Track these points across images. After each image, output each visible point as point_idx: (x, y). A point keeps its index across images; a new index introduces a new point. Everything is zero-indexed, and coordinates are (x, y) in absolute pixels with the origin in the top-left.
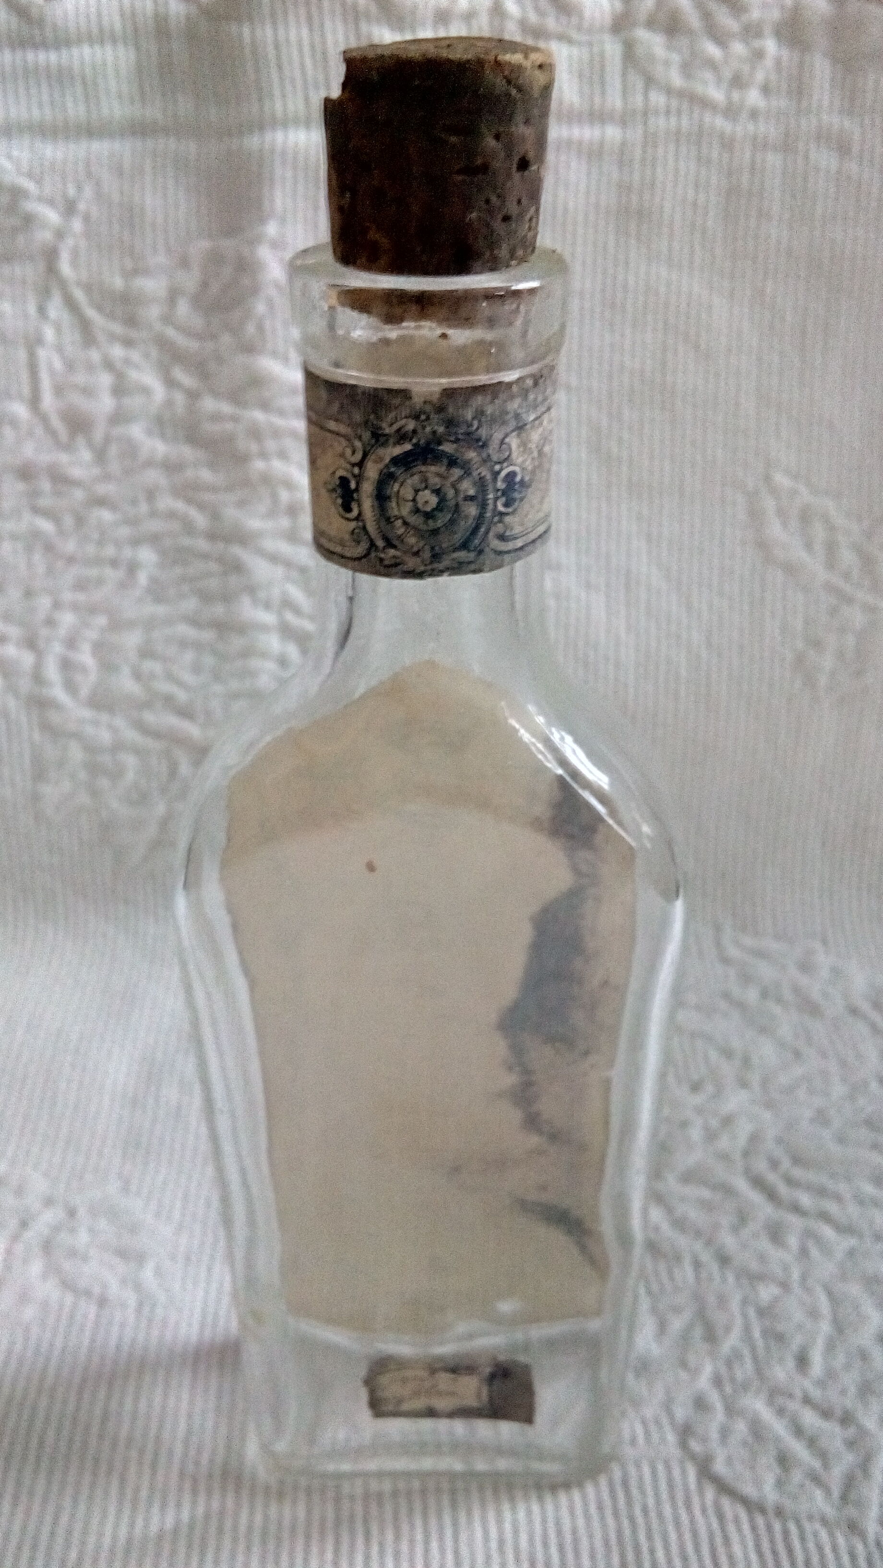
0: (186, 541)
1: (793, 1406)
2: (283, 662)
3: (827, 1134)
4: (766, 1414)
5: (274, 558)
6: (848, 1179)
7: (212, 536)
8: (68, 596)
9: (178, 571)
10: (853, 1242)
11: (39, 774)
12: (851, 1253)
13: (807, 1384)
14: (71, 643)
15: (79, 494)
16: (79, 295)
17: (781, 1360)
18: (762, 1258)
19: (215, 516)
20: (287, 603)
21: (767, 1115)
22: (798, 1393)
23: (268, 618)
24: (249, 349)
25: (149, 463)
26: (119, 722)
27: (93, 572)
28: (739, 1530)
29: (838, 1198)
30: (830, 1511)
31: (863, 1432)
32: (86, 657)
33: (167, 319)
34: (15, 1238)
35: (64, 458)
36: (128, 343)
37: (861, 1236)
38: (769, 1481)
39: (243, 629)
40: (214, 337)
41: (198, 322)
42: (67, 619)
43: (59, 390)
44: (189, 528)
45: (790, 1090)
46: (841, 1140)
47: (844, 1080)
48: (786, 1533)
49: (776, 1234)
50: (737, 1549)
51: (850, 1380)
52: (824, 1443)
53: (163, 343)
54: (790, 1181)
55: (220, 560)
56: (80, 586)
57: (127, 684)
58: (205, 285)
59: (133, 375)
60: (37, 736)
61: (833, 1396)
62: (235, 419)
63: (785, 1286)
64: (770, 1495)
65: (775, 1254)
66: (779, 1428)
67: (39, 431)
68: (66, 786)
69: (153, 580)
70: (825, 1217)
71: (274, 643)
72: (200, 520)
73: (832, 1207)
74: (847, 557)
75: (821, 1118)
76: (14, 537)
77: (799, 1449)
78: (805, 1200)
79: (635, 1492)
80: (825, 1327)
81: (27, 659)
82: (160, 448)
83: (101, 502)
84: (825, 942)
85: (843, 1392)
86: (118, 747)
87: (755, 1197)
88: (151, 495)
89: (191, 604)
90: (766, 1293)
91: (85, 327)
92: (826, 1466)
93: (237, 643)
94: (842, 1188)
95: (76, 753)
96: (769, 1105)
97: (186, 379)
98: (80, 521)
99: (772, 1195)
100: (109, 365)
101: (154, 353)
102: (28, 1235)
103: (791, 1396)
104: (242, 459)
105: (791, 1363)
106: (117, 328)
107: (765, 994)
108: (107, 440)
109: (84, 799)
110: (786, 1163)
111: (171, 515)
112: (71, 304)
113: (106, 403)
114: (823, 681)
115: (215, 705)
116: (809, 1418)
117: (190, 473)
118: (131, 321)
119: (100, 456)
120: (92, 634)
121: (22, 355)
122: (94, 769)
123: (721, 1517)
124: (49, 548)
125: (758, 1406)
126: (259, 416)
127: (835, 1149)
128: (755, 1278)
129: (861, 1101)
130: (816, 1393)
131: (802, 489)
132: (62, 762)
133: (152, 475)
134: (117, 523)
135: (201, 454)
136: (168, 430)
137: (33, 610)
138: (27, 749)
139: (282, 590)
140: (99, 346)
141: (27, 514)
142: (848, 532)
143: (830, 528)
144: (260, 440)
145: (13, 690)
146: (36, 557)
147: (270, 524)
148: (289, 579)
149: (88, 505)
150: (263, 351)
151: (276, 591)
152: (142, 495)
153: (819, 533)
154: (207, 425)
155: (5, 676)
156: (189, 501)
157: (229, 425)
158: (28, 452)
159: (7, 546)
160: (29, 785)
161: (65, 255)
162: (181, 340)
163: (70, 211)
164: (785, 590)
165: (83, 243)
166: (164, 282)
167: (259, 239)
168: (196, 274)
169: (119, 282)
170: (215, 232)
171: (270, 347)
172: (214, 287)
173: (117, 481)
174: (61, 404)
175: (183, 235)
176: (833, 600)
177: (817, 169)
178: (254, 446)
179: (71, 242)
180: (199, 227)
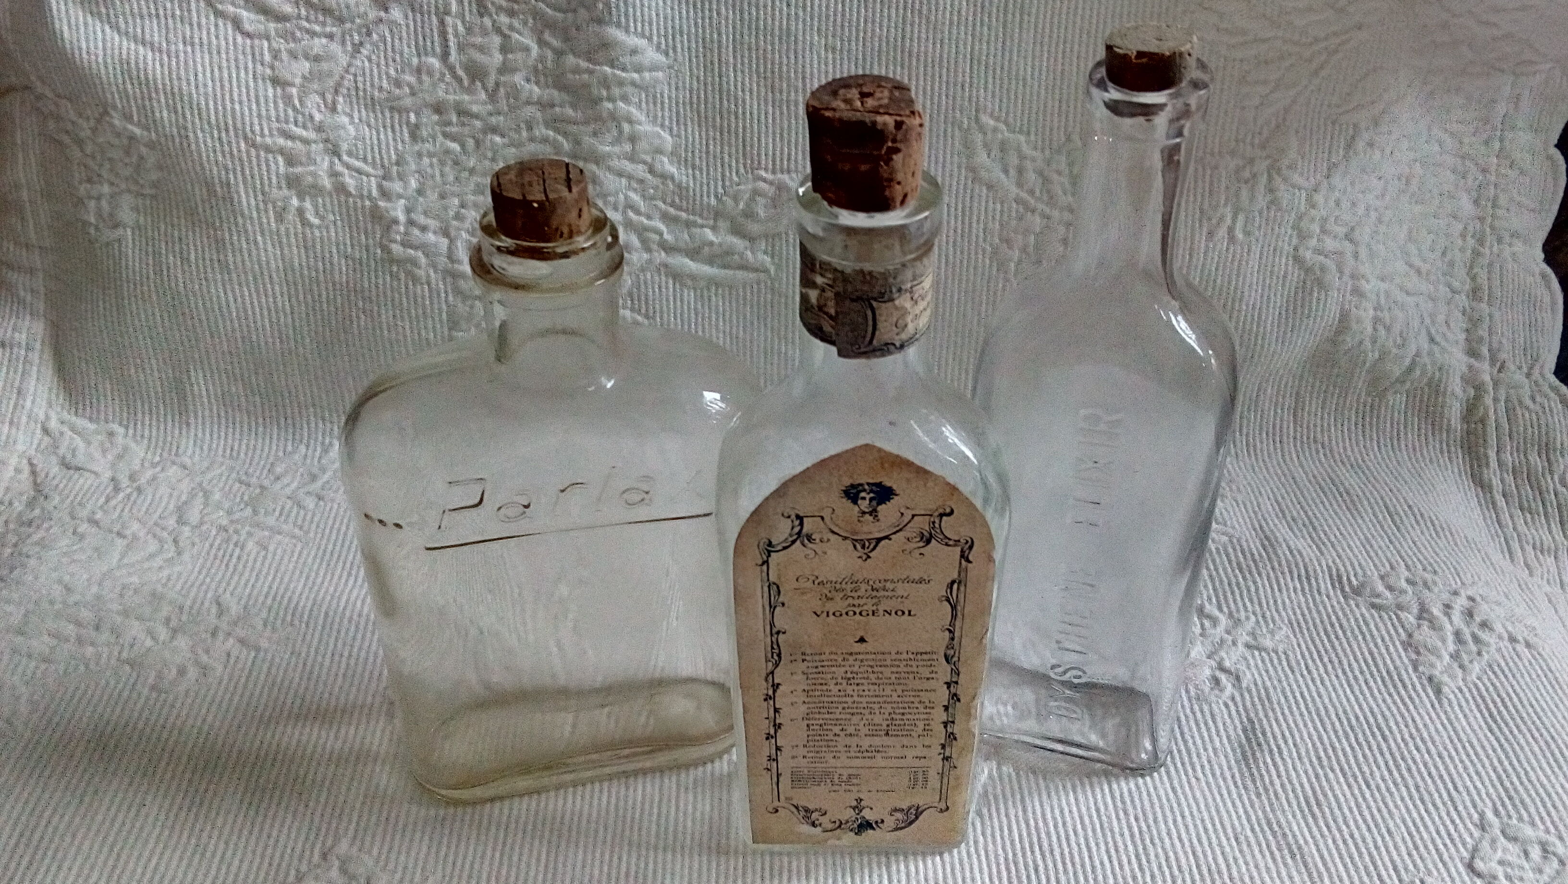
5: (620, 174)
19: (577, 142)
24: (600, 21)
35: (466, 97)
36: (512, 13)
40: (575, 11)
43: (461, 48)
53: (536, 14)
59: (516, 36)
60: (451, 298)
62: (591, 72)
67: (448, 77)
72: (566, 146)
74: (1031, 177)
76: (430, 155)
81: (443, 242)
82: (536, 90)
83: (494, 130)
88: (530, 125)
97: (555, 43)
98: (478, 143)
100: (498, 30)
101: (531, 20)
104: (596, 101)
108: (497, 84)
111: (545, 140)
113: (498, 58)
114: (1012, 266)
117: (557, 109)
119: (492, 96)
121: (434, 19)
124: (456, 163)
126: (607, 69)
131: (1002, 127)
132: (470, 318)
133: (530, 111)
134: (505, 146)
135: (565, 97)
136: (542, 78)
137: (446, 208)
138: (444, 307)
139: (626, 197)
140: (491, 16)
141: (440, 138)
142: (1033, 160)
143: (1022, 157)
144: (608, 88)
145: (434, 266)
146: (447, 169)
147: (617, 149)
148: (629, 187)
149: (485, 132)
150: (610, 23)
151: (621, 196)
152: (523, 125)
153: (1014, 160)
154: (570, 76)
155: (427, 255)
156: (557, 130)
157: (586, 76)
158: (441, 93)
159: (426, 160)
160: (446, 333)
162: (551, 12)
164: (987, 201)
171: (615, 20)
173: (505, 115)
174: (463, 58)
176: (1021, 209)
178: (604, 92)
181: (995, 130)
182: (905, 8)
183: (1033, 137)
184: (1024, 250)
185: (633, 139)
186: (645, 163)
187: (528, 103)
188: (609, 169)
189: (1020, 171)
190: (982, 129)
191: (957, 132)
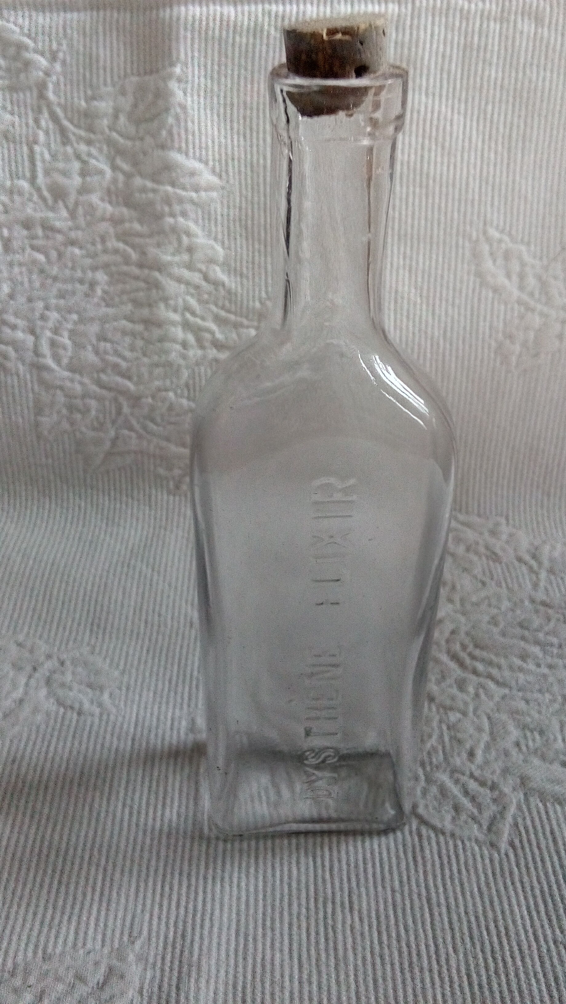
0: (125, 268)
1: (464, 779)
2: (185, 345)
3: (495, 630)
4: (449, 784)
5: (179, 280)
6: (506, 657)
7: (141, 266)
8: (53, 301)
9: (120, 287)
10: (507, 691)
11: (39, 410)
12: (504, 697)
13: (473, 767)
14: (56, 331)
16: (59, 111)
17: (459, 754)
18: (453, 698)
19: (144, 253)
20: (187, 308)
21: (463, 619)
22: (468, 773)
23: (176, 317)
24: (163, 147)
26: (86, 380)
27: (69, 287)
28: (430, 844)
29: (499, 667)
30: (481, 836)
31: (502, 794)
32: (65, 339)
33: (113, 128)
34: (30, 677)
35: (51, 215)
36: (89, 143)
37: (511, 688)
38: (448, 818)
39: (159, 325)
40: (142, 139)
41: (132, 130)
42: (54, 315)
43: (47, 173)
44: (127, 261)
45: (477, 604)
46: (504, 634)
47: (509, 600)
48: (455, 846)
49: (461, 685)
50: (428, 854)
51: (497, 767)
52: (480, 800)
53: (110, 142)
54: (473, 657)
55: (146, 281)
56: (61, 295)
57: (90, 356)
58: (135, 106)
59: (93, 162)
60: (36, 387)
61: (488, 775)
62: (154, 191)
63: (465, 714)
64: (448, 826)
65: (460, 696)
66: (456, 790)
67: (35, 198)
68: (55, 417)
69: (105, 292)
70: (490, 677)
71: (179, 333)
72: (134, 256)
73: (494, 672)
74: (532, 283)
75: (494, 621)
76: (20, 264)
77: (466, 802)
78: (480, 667)
80: (486, 737)
81: (30, 339)
82: (109, 209)
83: (73, 243)
84: (507, 518)
85: (493, 773)
86: (85, 395)
87: (453, 665)
88: (103, 240)
89: (128, 308)
90: (453, 717)
91: (63, 131)
92: (480, 812)
93: (156, 333)
94: (502, 661)
95: (61, 398)
96: (464, 614)
97: (126, 167)
98: (60, 255)
99: (462, 664)
100: (78, 157)
101: (105, 148)
102: (37, 675)
103: (463, 774)
105: (465, 755)
106: (82, 133)
107: (468, 549)
108: (77, 204)
109: (65, 425)
110: (471, 648)
111: (116, 251)
112: (54, 118)
113: (77, 180)
114: (514, 359)
115: (144, 370)
116: (473, 785)
117: (127, 225)
118: (91, 129)
119: (73, 215)
120: (70, 326)
121: (24, 148)
122: (71, 408)
123: (420, 836)
124: (42, 271)
125: (444, 778)
126: (169, 188)
127: (500, 639)
128: (448, 709)
129: (518, 612)
130: (477, 773)
131: (506, 238)
132: (53, 404)
133: (104, 226)
134: (83, 257)
135: (134, 214)
136: (114, 198)
137: (33, 310)
138: (31, 395)
139: (184, 300)
140: (71, 144)
141: (28, 250)
142: (533, 267)
143: (523, 265)
144: (170, 205)
145: (21, 359)
146: (34, 277)
147: (177, 259)
148: (188, 293)
149: (65, 245)
150: (172, 148)
151: (180, 301)
152: (98, 239)
153: (516, 267)
154: (137, 195)
155: (16, 351)
156: (126, 243)
157: (151, 195)
158: (29, 211)
159: (16, 270)
160: (32, 418)
161: (51, 86)
162: (121, 140)
163: (54, 58)
164: (493, 303)
165: (62, 79)
166: (111, 103)
167: (170, 76)
168: (130, 99)
169: (83, 103)
170: (142, 72)
171: (177, 145)
172: (141, 107)
173: (83, 230)
174: (48, 181)
175: (122, 73)
176: (522, 309)
177: (522, 33)
178: (167, 209)
179: (54, 78)
180: (132, 69)
181: (500, 241)
182: (424, 137)
183: (532, 248)
184: (524, 344)
185: (190, 250)
186: (200, 271)
187: (103, 219)
188: (171, 276)
189: (522, 277)
190: (489, 240)
191: (467, 244)
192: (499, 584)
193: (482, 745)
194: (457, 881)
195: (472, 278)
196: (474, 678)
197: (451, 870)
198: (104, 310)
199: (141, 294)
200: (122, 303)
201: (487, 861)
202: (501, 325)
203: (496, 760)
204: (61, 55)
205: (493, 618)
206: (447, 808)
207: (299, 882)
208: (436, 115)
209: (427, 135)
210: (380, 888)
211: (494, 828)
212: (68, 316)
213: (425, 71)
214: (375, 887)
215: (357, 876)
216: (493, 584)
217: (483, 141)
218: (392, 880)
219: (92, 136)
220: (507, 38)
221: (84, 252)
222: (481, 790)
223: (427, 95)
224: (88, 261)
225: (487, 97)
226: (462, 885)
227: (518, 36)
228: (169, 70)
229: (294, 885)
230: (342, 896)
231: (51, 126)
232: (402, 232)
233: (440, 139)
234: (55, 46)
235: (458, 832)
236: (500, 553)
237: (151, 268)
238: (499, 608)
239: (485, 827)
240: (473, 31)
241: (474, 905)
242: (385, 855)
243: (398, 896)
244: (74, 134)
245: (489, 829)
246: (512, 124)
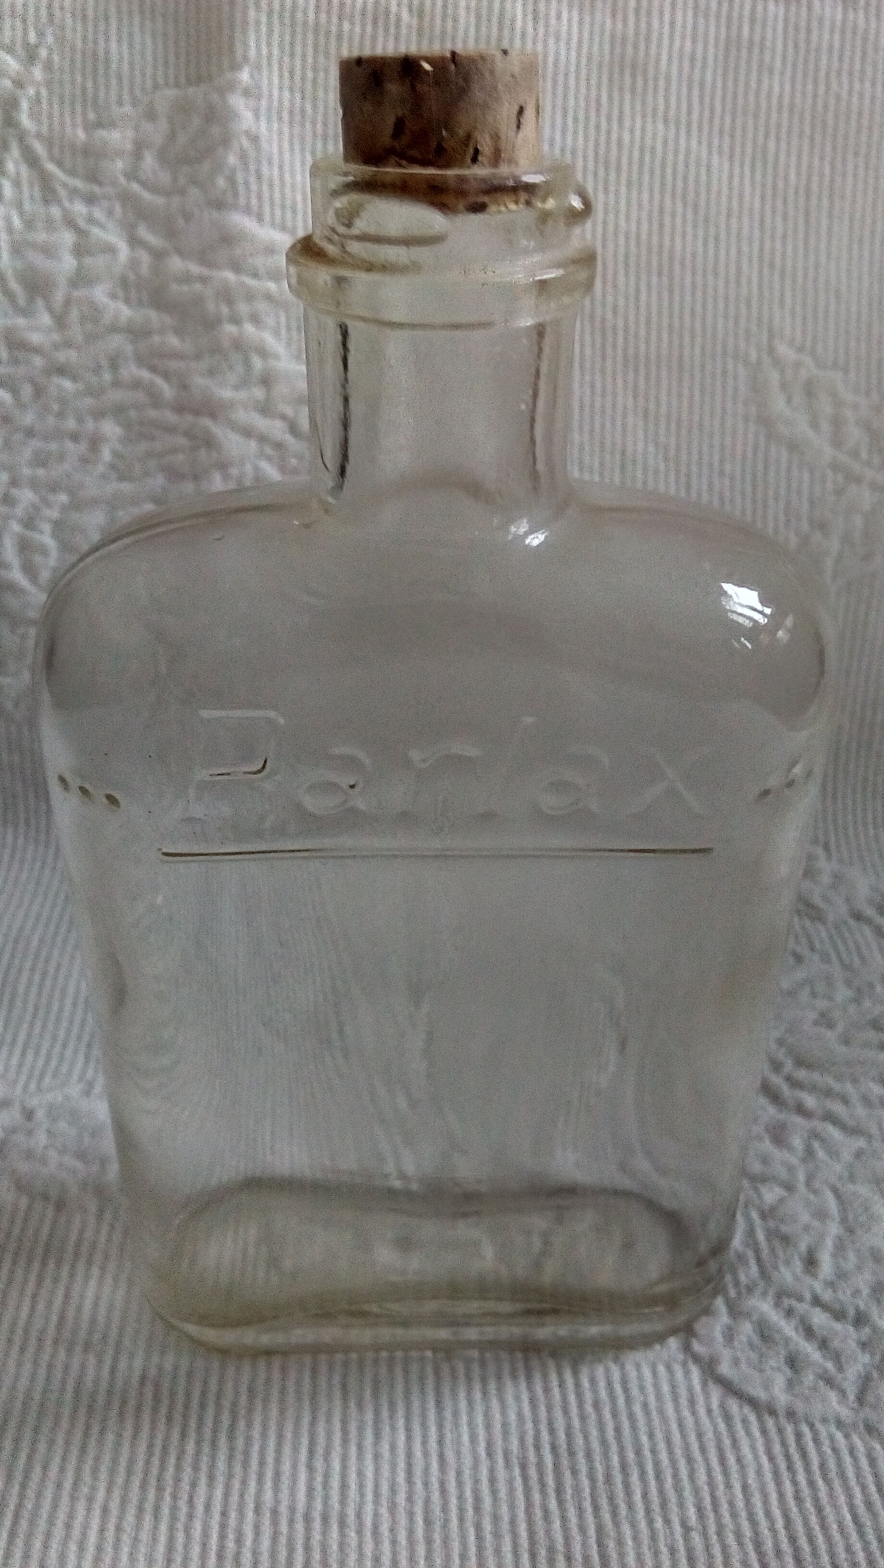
0: (153, 414)
1: (802, 1308)
3: (831, 1036)
4: (775, 1317)
5: (247, 432)
6: (855, 1081)
7: (180, 409)
8: (26, 471)
9: (143, 447)
10: (861, 1143)
12: (859, 1155)
13: (817, 1286)
14: (29, 523)
15: (38, 361)
16: (39, 148)
17: (788, 1260)
18: (765, 1160)
19: (185, 387)
22: (808, 1296)
24: (219, 205)
25: (114, 329)
27: (53, 446)
28: (749, 1434)
30: (845, 1413)
31: (877, 1332)
32: (47, 539)
33: (132, 175)
35: (21, 321)
36: (90, 200)
37: (870, 1137)
38: (779, 1382)
40: (182, 192)
41: (165, 178)
42: (26, 496)
43: (15, 248)
44: (156, 400)
46: (846, 1041)
47: (848, 984)
48: (799, 1436)
49: (778, 1135)
50: (746, 1450)
51: (863, 1282)
52: (836, 1344)
53: (126, 198)
54: (795, 1084)
55: (187, 434)
56: (40, 460)
58: (172, 137)
59: (96, 231)
61: (845, 1296)
62: (204, 280)
63: (790, 1188)
64: (781, 1398)
65: (778, 1155)
66: (789, 1329)
69: (115, 454)
70: (829, 1117)
72: (167, 391)
73: (838, 1108)
74: (853, 432)
75: (825, 1020)
77: (810, 1350)
78: (810, 1100)
79: (635, 1392)
80: (834, 1228)
82: (125, 312)
83: (62, 371)
84: (826, 848)
85: (856, 1293)
88: (114, 363)
89: (159, 481)
90: (770, 1194)
91: (45, 182)
94: (849, 1088)
97: (154, 240)
98: (39, 392)
99: (777, 1099)
100: (70, 223)
101: (118, 209)
103: (800, 1299)
105: (798, 1265)
106: (79, 184)
108: (68, 302)
110: (789, 1066)
111: (136, 384)
112: (31, 159)
113: (68, 263)
116: (819, 1319)
117: (156, 339)
118: (93, 177)
119: (60, 321)
120: (55, 514)
123: (728, 1418)
125: (765, 1307)
126: (230, 275)
127: (841, 1050)
128: (758, 1180)
129: (867, 1004)
130: (826, 1296)
131: (808, 360)
133: (116, 342)
134: (78, 394)
135: (168, 320)
136: (133, 294)
139: (256, 469)
140: (59, 202)
142: (856, 407)
143: (838, 404)
144: (231, 303)
147: (242, 395)
148: (262, 455)
149: (48, 374)
150: (235, 207)
152: (105, 363)
153: (826, 407)
154: (174, 287)
156: (153, 369)
157: (198, 286)
161: (25, 105)
162: (146, 195)
163: (31, 57)
164: (789, 470)
165: (44, 92)
166: (130, 134)
167: (231, 86)
168: (163, 125)
169: (81, 135)
170: (183, 80)
171: (242, 201)
172: (182, 139)
173: (78, 348)
174: (19, 265)
175: (149, 83)
176: (840, 478)
177: (821, 20)
178: (225, 310)
179: (31, 91)
180: (166, 76)
181: (798, 365)
183: (852, 375)
184: (847, 539)
185: (267, 381)
186: (283, 417)
188: (234, 426)
189: (837, 423)
190: (777, 362)
191: (741, 370)
192: (825, 958)
193: (829, 1243)
194: (809, 1504)
195: (752, 428)
196: (798, 1120)
197: (795, 1483)
198: (113, 487)
199: (181, 457)
200: (147, 474)
201: (864, 1462)
202: (806, 505)
203: (859, 1268)
204: (43, 53)
205: (823, 1015)
206: (776, 1361)
207: (496, 1518)
208: (681, 157)
209: (669, 187)
210: (659, 1524)
211: (870, 1398)
212: (51, 497)
213: (662, 83)
214: (650, 1522)
215: (611, 1499)
216: (816, 957)
217: (763, 198)
218: (681, 1505)
219: (96, 189)
220: (797, 29)
221: (80, 386)
222: (838, 1326)
223: (666, 121)
224: (88, 402)
225: (767, 125)
226: (819, 1510)
227: (815, 24)
228: (228, 75)
229: (487, 1526)
230: (584, 1544)
231: (24, 170)
232: (631, 351)
233: (691, 196)
234: (32, 37)
235: (800, 1407)
236: (822, 905)
237: (197, 413)
238: (831, 999)
239: (852, 1397)
240: (741, 17)
241: (849, 1549)
242: (664, 1457)
243: (697, 1539)
244: (65, 185)
245: (861, 1399)
246: (810, 167)
